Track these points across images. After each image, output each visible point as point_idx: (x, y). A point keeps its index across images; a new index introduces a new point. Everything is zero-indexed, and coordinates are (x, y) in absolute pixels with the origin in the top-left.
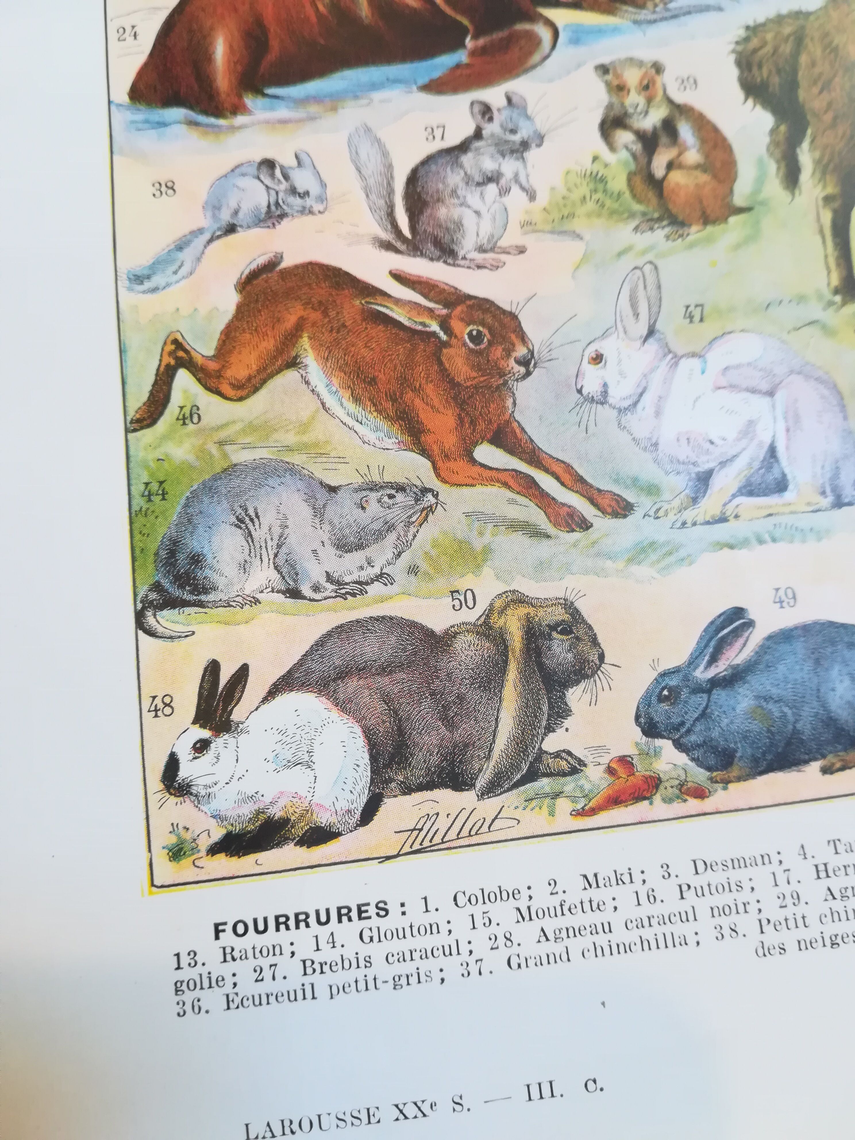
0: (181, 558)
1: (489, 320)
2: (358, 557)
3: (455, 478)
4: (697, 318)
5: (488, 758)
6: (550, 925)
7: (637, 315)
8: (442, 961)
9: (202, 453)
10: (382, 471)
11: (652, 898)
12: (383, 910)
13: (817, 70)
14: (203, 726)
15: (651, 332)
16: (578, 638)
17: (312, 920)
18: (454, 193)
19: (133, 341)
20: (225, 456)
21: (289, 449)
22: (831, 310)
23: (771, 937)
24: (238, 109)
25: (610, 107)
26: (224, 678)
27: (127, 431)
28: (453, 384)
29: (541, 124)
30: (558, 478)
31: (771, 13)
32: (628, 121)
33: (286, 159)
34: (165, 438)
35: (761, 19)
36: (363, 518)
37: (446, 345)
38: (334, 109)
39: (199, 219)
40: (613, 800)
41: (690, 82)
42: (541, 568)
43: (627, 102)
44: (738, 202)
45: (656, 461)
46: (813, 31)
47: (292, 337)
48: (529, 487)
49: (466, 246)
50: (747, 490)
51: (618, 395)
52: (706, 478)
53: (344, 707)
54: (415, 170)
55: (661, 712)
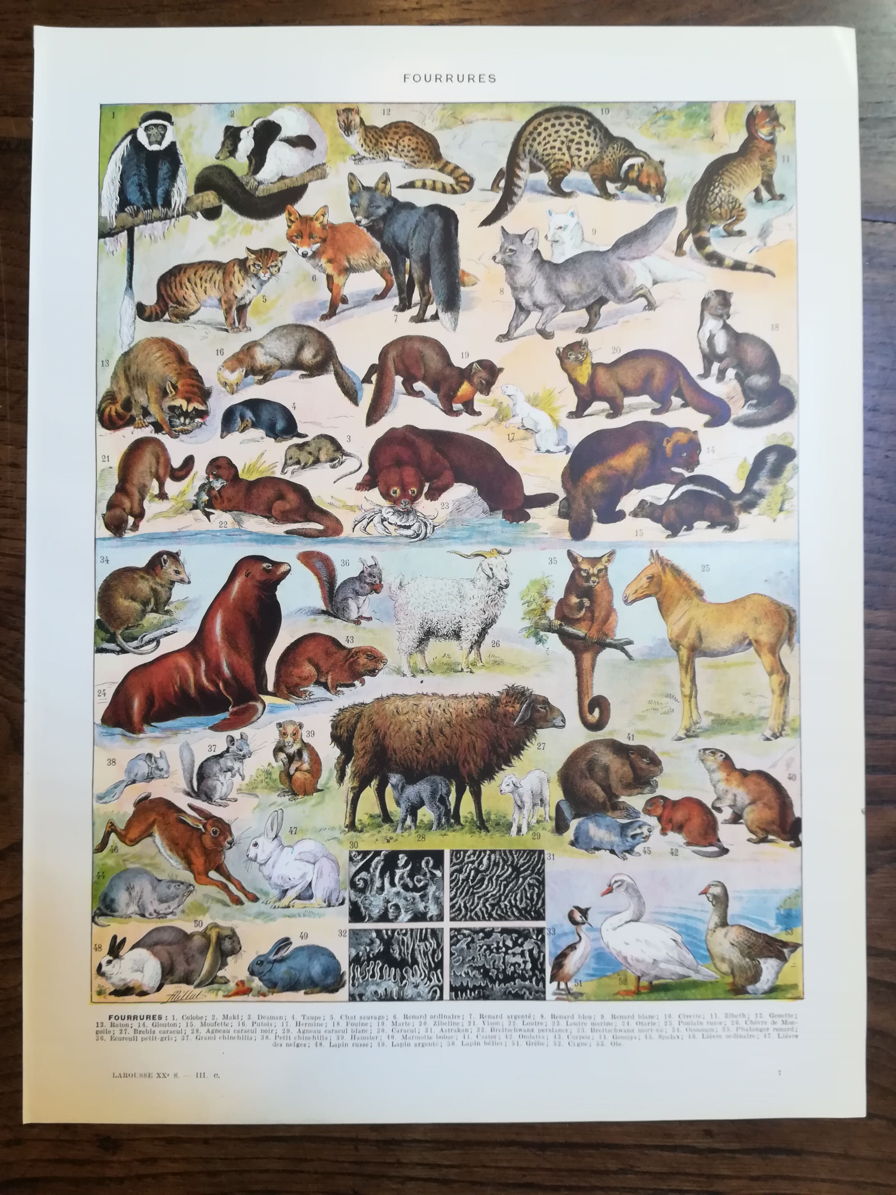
0: (108, 899)
1: (220, 826)
2: (165, 905)
3: (201, 881)
4: (294, 832)
5: (199, 976)
6: (211, 1028)
7: (272, 830)
8: (176, 1035)
9: (118, 864)
10: (177, 876)
11: (243, 1024)
12: (160, 1018)
13: (363, 731)
14: (110, 956)
15: (276, 836)
16: (234, 941)
17: (138, 1018)
18: (215, 775)
19: (97, 821)
20: (125, 865)
21: (147, 865)
22: (343, 834)
23: (278, 1041)
24: (141, 731)
25: (279, 742)
26: (118, 941)
27: (94, 853)
28: (205, 849)
29: (252, 748)
30: (236, 886)
31: (351, 703)
32: (285, 749)
34: (106, 856)
35: (346, 706)
36: (169, 892)
37: (204, 834)
38: (176, 734)
39: (123, 777)
40: (237, 994)
41: (312, 734)
42: (225, 917)
43: (286, 740)
44: (319, 787)
45: (270, 884)
46: (366, 713)
47: (151, 825)
48: (225, 888)
49: (216, 797)
50: (299, 897)
51: (260, 859)
52: (285, 892)
53: (155, 954)
54: (202, 764)
55: (256, 968)
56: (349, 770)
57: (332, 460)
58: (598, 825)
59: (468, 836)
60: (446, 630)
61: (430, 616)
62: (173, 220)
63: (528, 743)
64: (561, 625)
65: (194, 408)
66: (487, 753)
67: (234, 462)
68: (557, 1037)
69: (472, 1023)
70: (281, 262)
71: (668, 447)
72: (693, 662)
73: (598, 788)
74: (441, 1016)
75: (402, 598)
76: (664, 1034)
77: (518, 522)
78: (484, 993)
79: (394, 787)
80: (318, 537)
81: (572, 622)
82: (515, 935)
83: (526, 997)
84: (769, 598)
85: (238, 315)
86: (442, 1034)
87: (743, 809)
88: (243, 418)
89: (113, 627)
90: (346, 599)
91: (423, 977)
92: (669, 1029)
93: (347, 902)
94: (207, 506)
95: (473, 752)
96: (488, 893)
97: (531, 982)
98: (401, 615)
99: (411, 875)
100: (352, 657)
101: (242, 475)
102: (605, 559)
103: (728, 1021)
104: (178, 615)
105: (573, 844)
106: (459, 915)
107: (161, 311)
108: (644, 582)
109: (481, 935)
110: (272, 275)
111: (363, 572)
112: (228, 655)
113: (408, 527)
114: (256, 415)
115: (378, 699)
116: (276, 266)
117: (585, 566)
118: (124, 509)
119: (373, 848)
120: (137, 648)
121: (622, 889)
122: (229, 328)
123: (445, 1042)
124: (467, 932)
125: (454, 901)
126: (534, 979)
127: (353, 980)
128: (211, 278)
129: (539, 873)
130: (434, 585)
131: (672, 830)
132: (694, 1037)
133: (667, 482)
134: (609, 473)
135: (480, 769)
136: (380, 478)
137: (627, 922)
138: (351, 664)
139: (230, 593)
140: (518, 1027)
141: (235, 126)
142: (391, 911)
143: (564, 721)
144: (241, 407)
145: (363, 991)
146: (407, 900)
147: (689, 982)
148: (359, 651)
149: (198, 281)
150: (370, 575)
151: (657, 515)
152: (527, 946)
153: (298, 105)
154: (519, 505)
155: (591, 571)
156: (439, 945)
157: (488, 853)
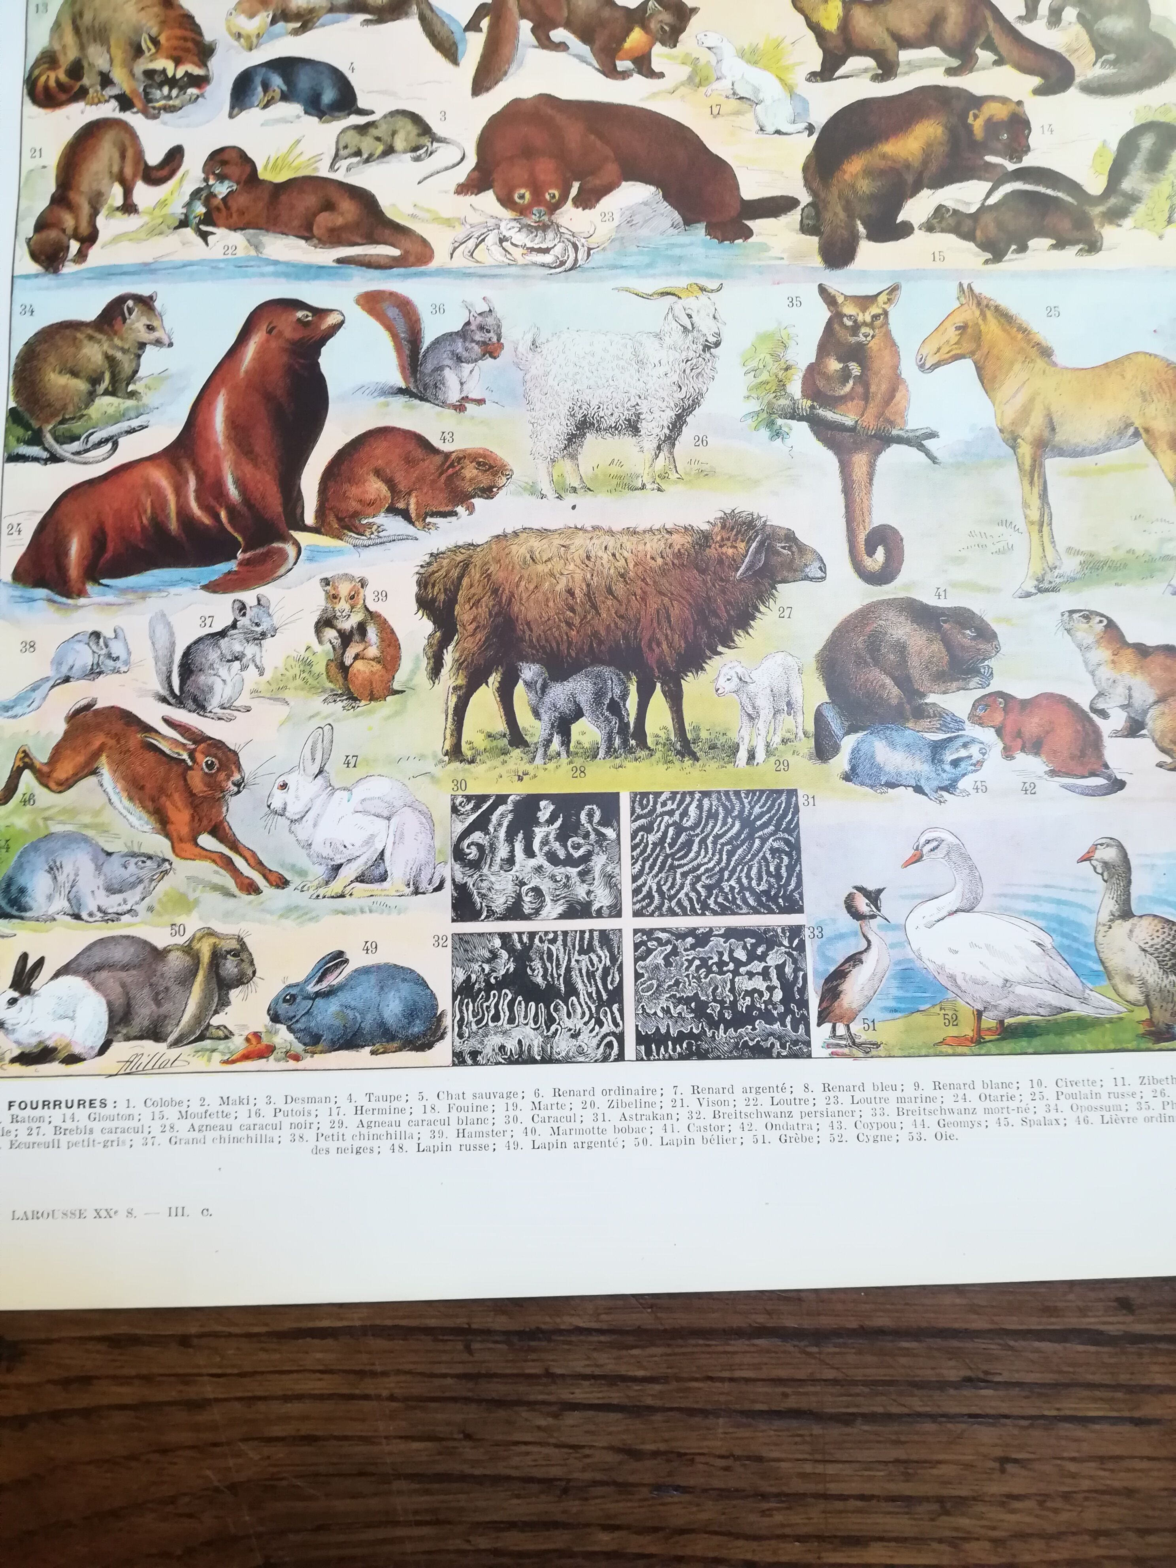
0: (14, 889)
1: (220, 754)
2: (118, 898)
3: (183, 854)
4: (351, 765)
5: (178, 1025)
6: (197, 1123)
7: (313, 760)
8: (133, 1135)
9: (34, 824)
10: (140, 845)
11: (258, 1114)
12: (104, 1104)
13: (472, 591)
14: (15, 990)
15: (321, 772)
16: (242, 960)
17: (63, 1105)
18: (211, 666)
20: (47, 827)
21: (86, 826)
22: (440, 766)
23: (322, 1144)
24: (81, 593)
25: (325, 610)
26: (30, 963)
28: (192, 795)
29: (276, 620)
30: (246, 860)
31: (451, 545)
32: (335, 622)
33: (108, 633)
34: (12, 812)
35: (442, 549)
36: (125, 874)
37: (190, 768)
38: (144, 598)
39: (47, 671)
40: (246, 1057)
41: (382, 596)
42: (227, 915)
43: (338, 607)
44: (396, 686)
45: (309, 855)
46: (477, 560)
47: (96, 755)
48: (228, 864)
49: (213, 704)
50: (361, 879)
51: (293, 811)
52: (337, 868)
53: (98, 987)
54: (189, 648)
55: (283, 1008)
56: (449, 657)
57: (415, 149)
58: (892, 744)
59: (662, 767)
60: (613, 419)
61: (586, 396)
63: (762, 608)
64: (812, 407)
65: (186, 72)
66: (692, 626)
67: (250, 155)
68: (836, 1125)
69: (679, 1103)
71: (978, 125)
72: (1042, 465)
73: (888, 681)
74: (621, 1090)
75: (536, 365)
76: (1030, 1116)
77: (732, 240)
78: (698, 1046)
79: (527, 684)
80: (391, 267)
81: (832, 402)
82: (750, 941)
83: (775, 1052)
84: (1163, 359)
86: (624, 1124)
87: (1145, 712)
88: (266, 87)
89: (38, 419)
90: (439, 369)
91: (586, 1018)
92: (1040, 1105)
93: (448, 885)
94: (201, 222)
95: (665, 625)
96: (699, 866)
97: (783, 1024)
98: (535, 394)
99: (563, 837)
100: (452, 465)
101: (262, 174)
102: (883, 298)
103: (1147, 1090)
104: (148, 399)
105: (847, 778)
106: (649, 905)
108: (952, 335)
109: (690, 940)
111: (468, 323)
112: (236, 465)
113: (546, 251)
114: (288, 80)
115: (498, 537)
117: (849, 309)
118: (64, 231)
119: (494, 790)
120: (78, 453)
121: (941, 852)
123: (629, 1138)
124: (664, 936)
125: (640, 882)
126: (789, 1019)
127: (460, 1027)
129: (788, 830)
130: (591, 344)
131: (1023, 750)
132: (1086, 1121)
133: (980, 178)
134: (882, 164)
135: (679, 654)
136: (495, 176)
137: (951, 914)
138: (450, 478)
139: (241, 361)
140: (762, 1109)
142: (527, 899)
143: (823, 568)
144: (264, 70)
145: (479, 1047)
146: (556, 881)
147: (1070, 1021)
148: (462, 457)
150: (481, 328)
151: (965, 229)
152: (774, 959)
154: (733, 213)
155: (860, 318)
156: (614, 959)
157: (697, 796)
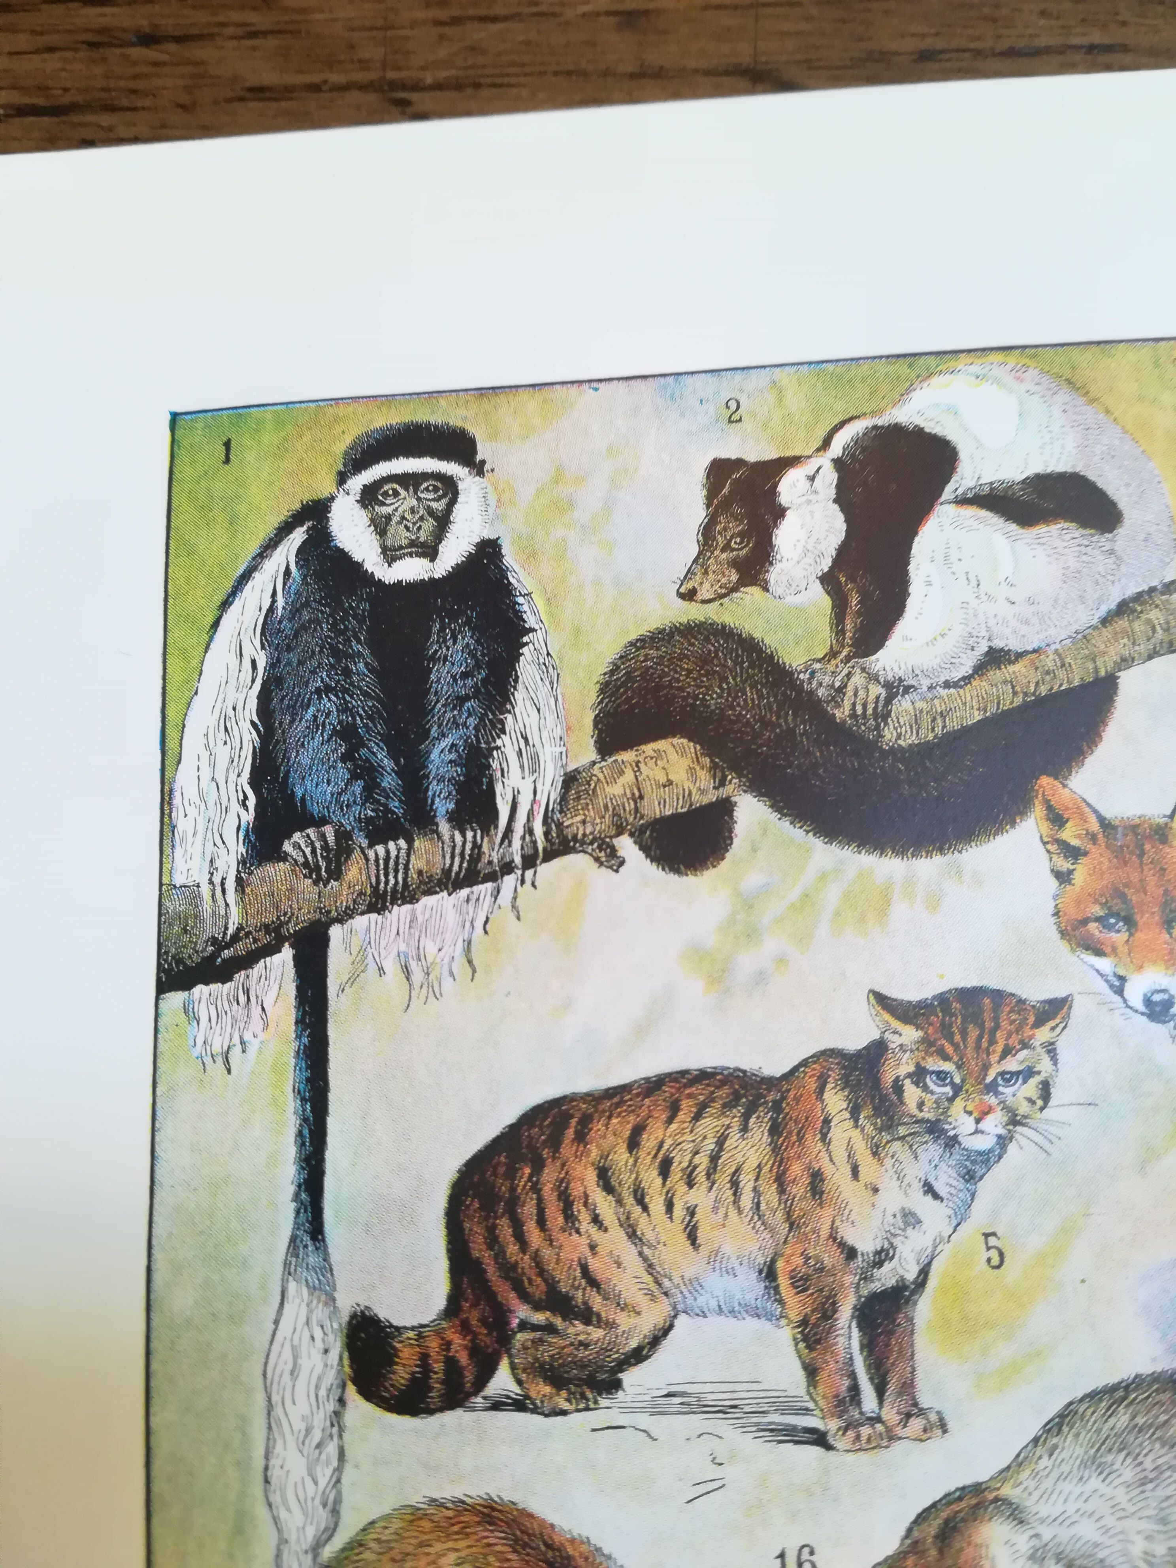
62: (509, 881)
70: (1051, 1049)
85: (869, 1346)
107: (474, 1351)
110: (1015, 1120)
116: (1029, 1073)
122: (832, 1425)
128: (714, 1158)
141: (752, 457)
149: (651, 1179)
153: (1012, 360)
